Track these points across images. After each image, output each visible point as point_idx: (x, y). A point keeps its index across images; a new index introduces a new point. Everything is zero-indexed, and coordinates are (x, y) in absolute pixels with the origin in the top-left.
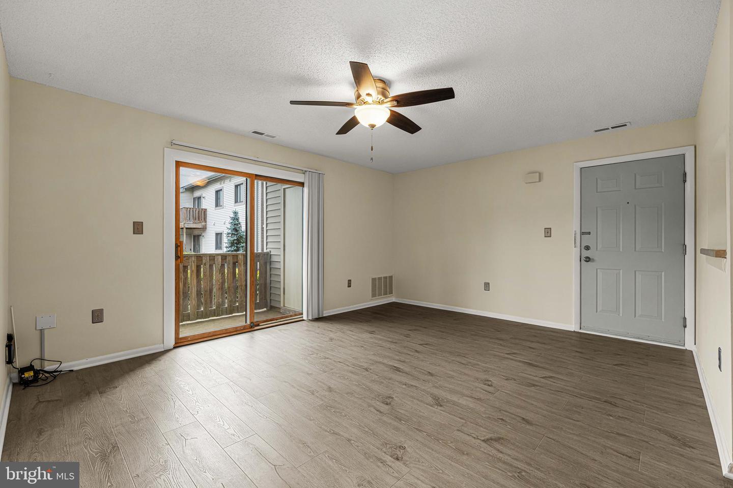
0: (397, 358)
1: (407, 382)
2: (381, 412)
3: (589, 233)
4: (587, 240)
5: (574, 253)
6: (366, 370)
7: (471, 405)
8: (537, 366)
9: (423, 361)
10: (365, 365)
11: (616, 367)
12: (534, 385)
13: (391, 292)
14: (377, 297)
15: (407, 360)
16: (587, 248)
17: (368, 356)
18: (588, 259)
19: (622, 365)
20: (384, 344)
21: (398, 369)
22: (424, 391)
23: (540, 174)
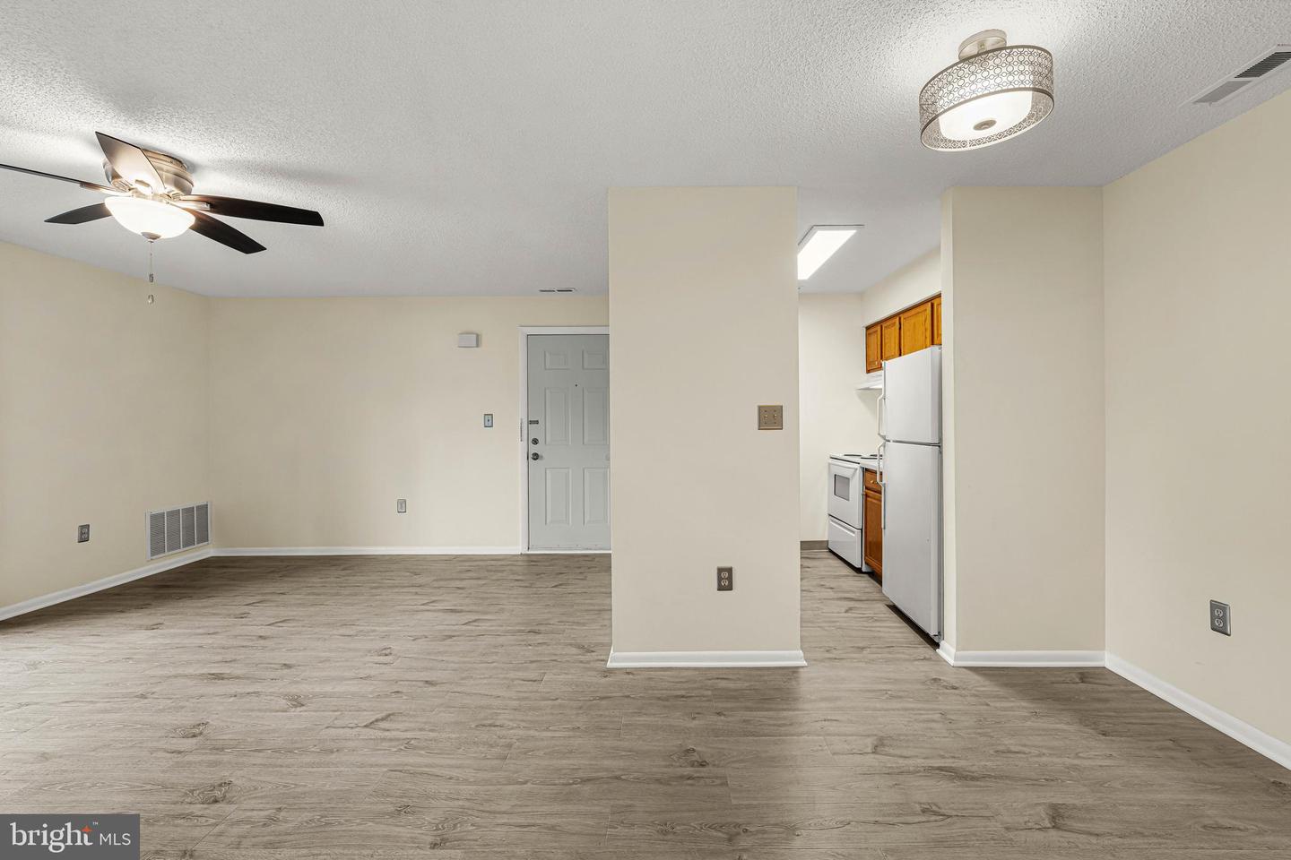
0: (219, 658)
1: (239, 690)
2: (180, 752)
3: (537, 422)
4: (536, 432)
5: (520, 448)
6: (143, 696)
7: (353, 689)
8: (461, 611)
9: (273, 650)
10: (140, 690)
11: (555, 589)
12: (451, 637)
13: (204, 538)
14: (167, 554)
15: (238, 657)
16: (535, 442)
17: (147, 672)
18: (536, 457)
19: (561, 585)
20: (186, 641)
21: (219, 677)
22: (272, 694)
23: (478, 336)
